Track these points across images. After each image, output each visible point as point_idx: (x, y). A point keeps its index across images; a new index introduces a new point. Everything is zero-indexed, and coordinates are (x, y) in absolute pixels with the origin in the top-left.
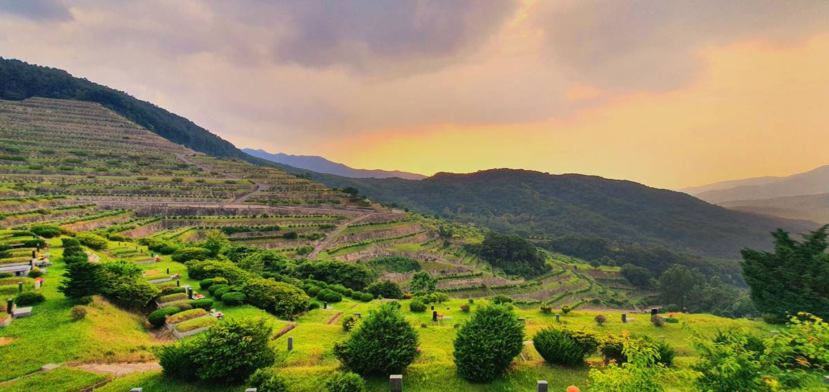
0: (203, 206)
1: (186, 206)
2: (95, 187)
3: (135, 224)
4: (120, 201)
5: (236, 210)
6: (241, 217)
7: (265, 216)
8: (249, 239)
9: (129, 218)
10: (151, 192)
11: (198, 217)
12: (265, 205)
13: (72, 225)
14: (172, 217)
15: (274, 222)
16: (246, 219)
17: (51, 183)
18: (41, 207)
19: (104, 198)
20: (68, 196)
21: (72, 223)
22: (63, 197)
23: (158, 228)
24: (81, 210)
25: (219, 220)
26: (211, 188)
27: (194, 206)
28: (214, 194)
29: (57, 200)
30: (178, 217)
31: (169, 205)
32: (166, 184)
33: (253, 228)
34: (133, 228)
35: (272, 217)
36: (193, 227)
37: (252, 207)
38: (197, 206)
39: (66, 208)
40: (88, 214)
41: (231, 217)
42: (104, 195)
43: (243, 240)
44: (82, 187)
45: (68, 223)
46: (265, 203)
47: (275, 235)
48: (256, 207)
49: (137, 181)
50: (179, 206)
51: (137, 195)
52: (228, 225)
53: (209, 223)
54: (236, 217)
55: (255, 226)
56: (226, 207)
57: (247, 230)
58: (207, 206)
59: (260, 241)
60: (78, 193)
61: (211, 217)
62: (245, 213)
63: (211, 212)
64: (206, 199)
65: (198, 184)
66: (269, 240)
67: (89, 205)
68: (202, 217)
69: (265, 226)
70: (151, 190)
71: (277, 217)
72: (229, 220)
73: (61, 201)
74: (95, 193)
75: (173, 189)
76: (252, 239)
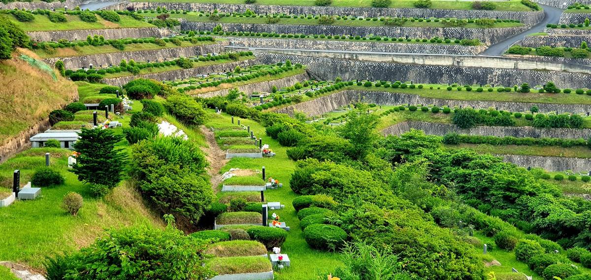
1: (389, 59)
4: (289, 47)
5: (488, 71)
6: (495, 89)
7: (551, 90)
11: (409, 85)
12: (554, 61)
14: (363, 83)
16: (505, 96)
17: (199, 14)
18: (182, 55)
19: (265, 41)
20: (218, 38)
21: (215, 85)
22: (211, 40)
23: (340, 103)
24: (231, 62)
25: (450, 95)
26: (441, 20)
27: (404, 61)
28: (445, 34)
29: (204, 43)
30: (374, 84)
31: (360, 58)
32: (361, 14)
33: (518, 116)
34: (297, 100)
35: (567, 92)
36: (399, 105)
37: (522, 65)
38: (410, 61)
39: (212, 59)
40: (238, 71)
41: (475, 87)
42: (264, 36)
43: (493, 143)
44: (238, 20)
45: (210, 85)
46: (554, 56)
47: (569, 138)
48: (533, 66)
49: (314, 8)
50: (377, 59)
51: (311, 36)
52: (466, 106)
53: (429, 100)
54: (485, 88)
55: (526, 112)
56: (468, 63)
57: (504, 122)
58: (428, 62)
60: (231, 33)
61: (435, 86)
62: (507, 78)
63: (434, 75)
64: (428, 46)
65: (418, 12)
66: (555, 150)
67: (242, 55)
68: (417, 85)
69: (547, 115)
70: (333, 26)
71: (580, 93)
72: (471, 95)
74: (254, 31)
76: (515, 143)
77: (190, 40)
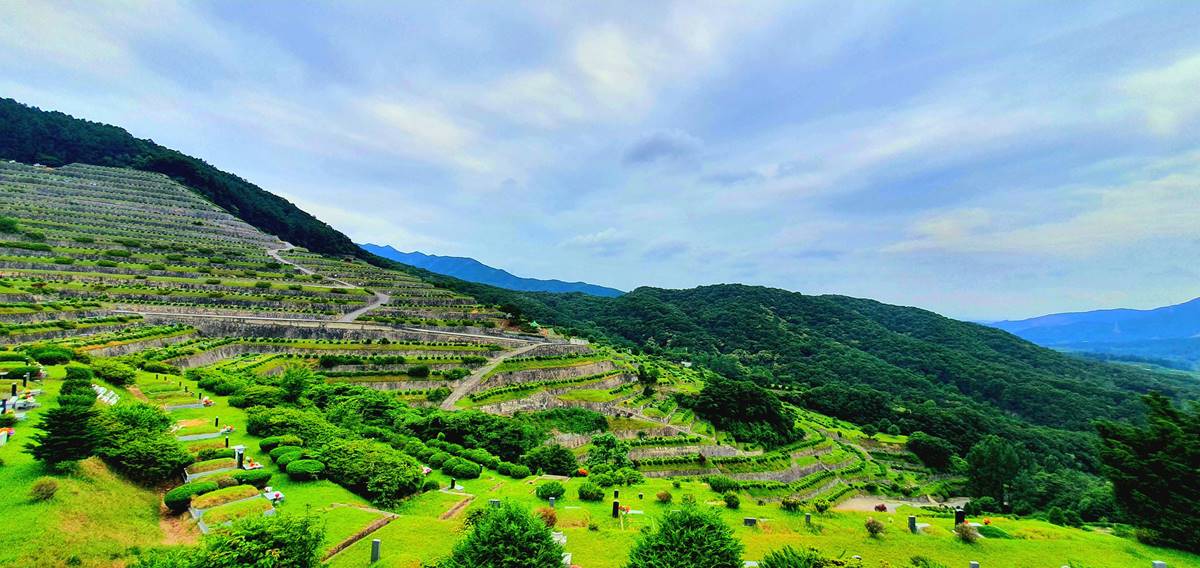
0: (295, 325)
1: (272, 323)
2: (144, 292)
3: (195, 347)
4: (178, 312)
5: (344, 331)
6: (349, 342)
7: (385, 342)
8: (358, 375)
9: (188, 339)
10: (223, 302)
11: (287, 340)
12: (386, 325)
13: (102, 345)
14: (249, 339)
15: (397, 351)
16: (355, 346)
17: (83, 284)
18: (62, 318)
19: (155, 308)
20: (103, 304)
21: (104, 343)
22: (97, 305)
23: (228, 354)
24: (119, 324)
25: (317, 346)
26: (310, 298)
27: (284, 324)
28: (313, 307)
29: (88, 308)
30: (258, 339)
31: (247, 322)
32: (246, 291)
33: (365, 358)
34: (191, 353)
35: (394, 343)
36: (278, 354)
37: (366, 327)
38: (288, 324)
39: (99, 322)
40: (128, 331)
41: (335, 341)
42: (155, 304)
43: (349, 375)
44: (126, 290)
45: (97, 343)
46: (386, 322)
47: (396, 370)
48: (373, 328)
49: (205, 285)
50: (261, 323)
51: (203, 305)
52: (329, 353)
53: (302, 350)
54: (342, 341)
55: (370, 356)
56: (329, 326)
57: (356, 362)
58: (301, 325)
59: (374, 378)
60: (120, 299)
61: (307, 341)
62: (356, 335)
63: (306, 333)
64: (301, 314)
65: (292, 292)
66: (388, 378)
67: (132, 318)
68: (293, 340)
69: (383, 357)
70: (222, 298)
71: (402, 343)
72: (332, 346)
73: (93, 309)
74: (144, 299)
75: (255, 298)
76: (364, 375)
77: (73, 305)
